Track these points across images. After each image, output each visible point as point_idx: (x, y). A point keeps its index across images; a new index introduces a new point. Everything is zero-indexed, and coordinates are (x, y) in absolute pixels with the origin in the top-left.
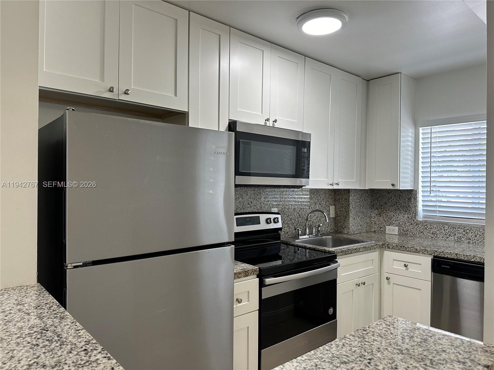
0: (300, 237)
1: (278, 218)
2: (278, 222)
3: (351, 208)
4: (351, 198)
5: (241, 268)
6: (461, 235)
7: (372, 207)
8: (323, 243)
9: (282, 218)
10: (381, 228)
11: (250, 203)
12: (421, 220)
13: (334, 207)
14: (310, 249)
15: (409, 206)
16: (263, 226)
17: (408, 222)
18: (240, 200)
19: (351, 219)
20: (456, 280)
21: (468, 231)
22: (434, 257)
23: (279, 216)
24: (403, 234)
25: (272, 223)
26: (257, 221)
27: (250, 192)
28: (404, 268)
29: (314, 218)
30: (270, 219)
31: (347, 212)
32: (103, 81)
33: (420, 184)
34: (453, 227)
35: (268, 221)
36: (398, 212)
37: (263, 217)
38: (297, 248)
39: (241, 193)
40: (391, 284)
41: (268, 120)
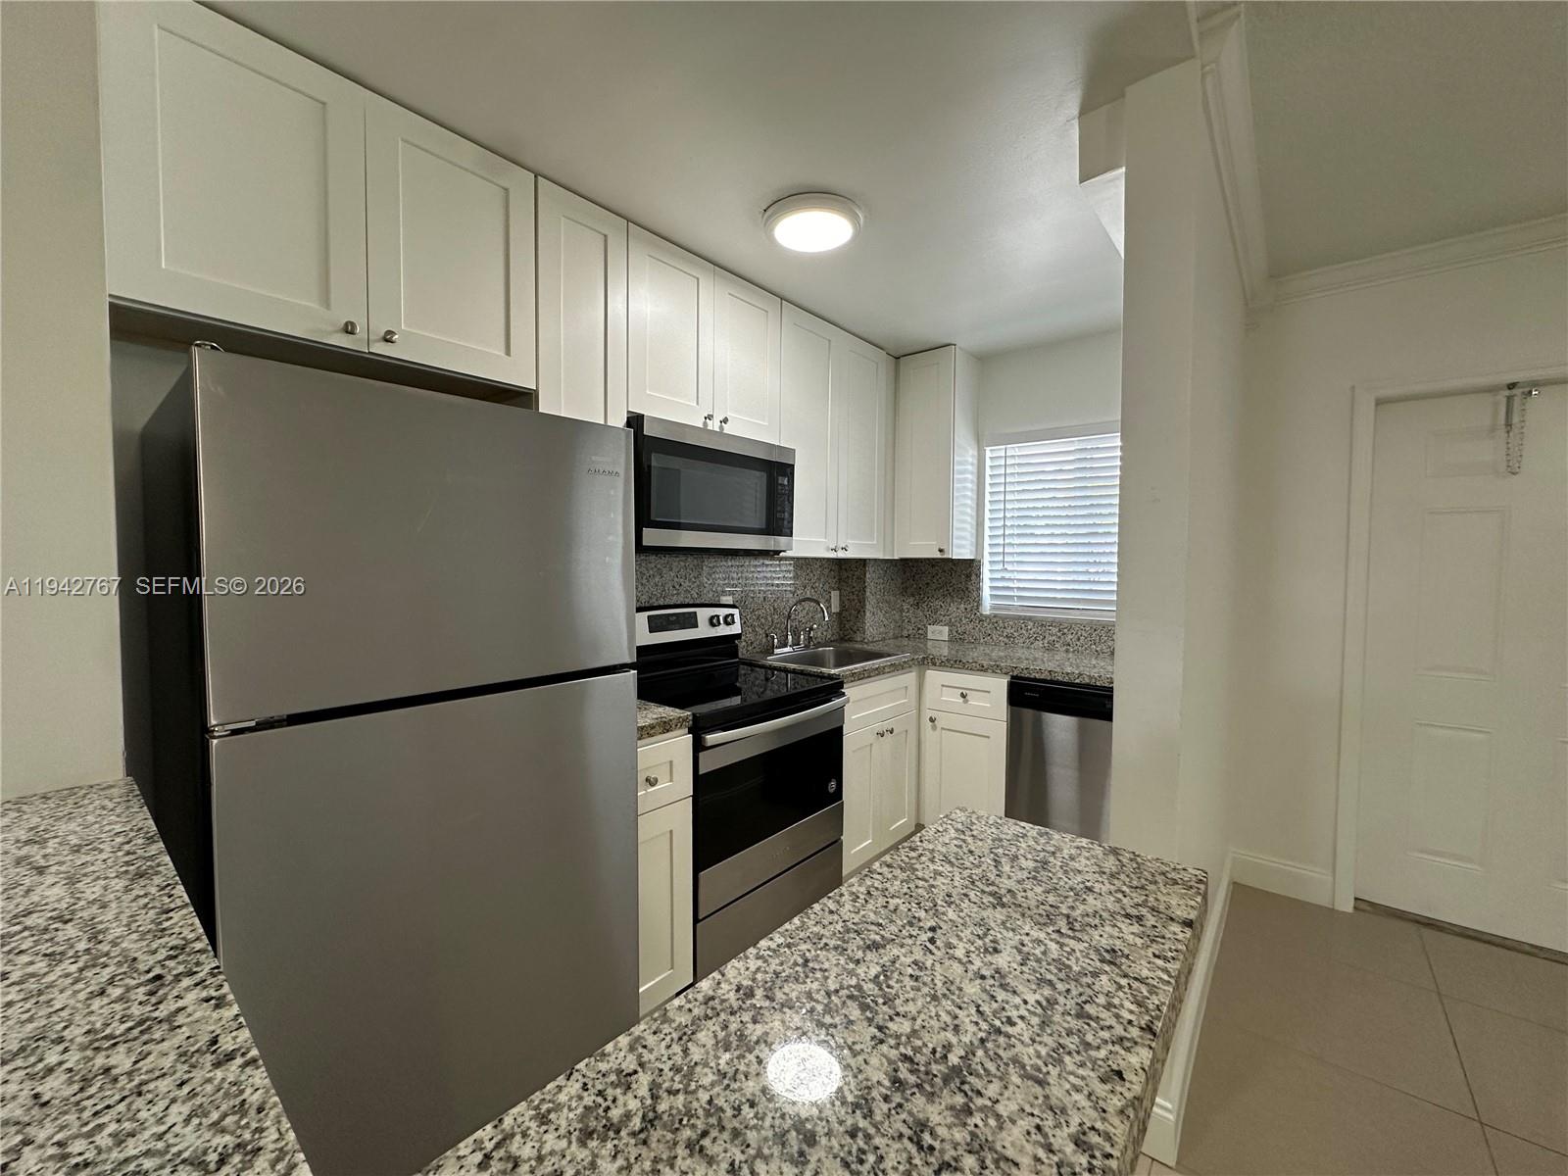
0: (777, 651)
1: (732, 615)
2: (734, 622)
3: (868, 594)
4: (868, 575)
5: (655, 716)
6: (1054, 638)
7: (904, 591)
8: (817, 660)
9: (741, 615)
10: (919, 629)
11: (677, 587)
12: (988, 613)
13: (838, 592)
14: (794, 671)
15: (967, 589)
16: (703, 631)
17: (966, 618)
18: (657, 580)
19: (868, 614)
20: (1040, 716)
21: (1066, 631)
22: (1013, 677)
23: (735, 612)
24: (956, 639)
25: (723, 626)
26: (691, 622)
27: (676, 564)
28: (962, 700)
29: (802, 613)
30: (718, 616)
31: (862, 602)
32: (328, 308)
33: (987, 549)
34: (1042, 624)
35: (713, 622)
36: (948, 600)
37: (703, 614)
38: (769, 672)
39: (659, 566)
40: (939, 729)
41: (709, 417)
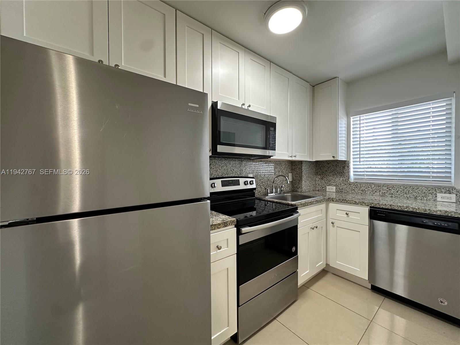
0: (269, 195)
1: (253, 181)
2: (253, 184)
3: (303, 174)
4: (303, 167)
5: (221, 220)
6: (385, 191)
7: (317, 174)
8: (284, 198)
9: (256, 181)
10: (323, 187)
11: (232, 170)
12: (353, 181)
13: (291, 174)
14: (277, 202)
15: (343, 172)
16: (242, 187)
17: (343, 183)
18: (225, 168)
19: (303, 182)
21: (391, 188)
22: (371, 207)
23: (254, 180)
24: (339, 191)
25: (249, 185)
26: (237, 183)
27: (232, 162)
28: (346, 216)
29: (279, 181)
30: (247, 181)
31: (301, 177)
32: (93, 55)
33: (352, 157)
34: (379, 185)
35: (246, 183)
36: (335, 177)
37: (242, 180)
38: (266, 202)
40: (336, 227)
41: (243, 104)
